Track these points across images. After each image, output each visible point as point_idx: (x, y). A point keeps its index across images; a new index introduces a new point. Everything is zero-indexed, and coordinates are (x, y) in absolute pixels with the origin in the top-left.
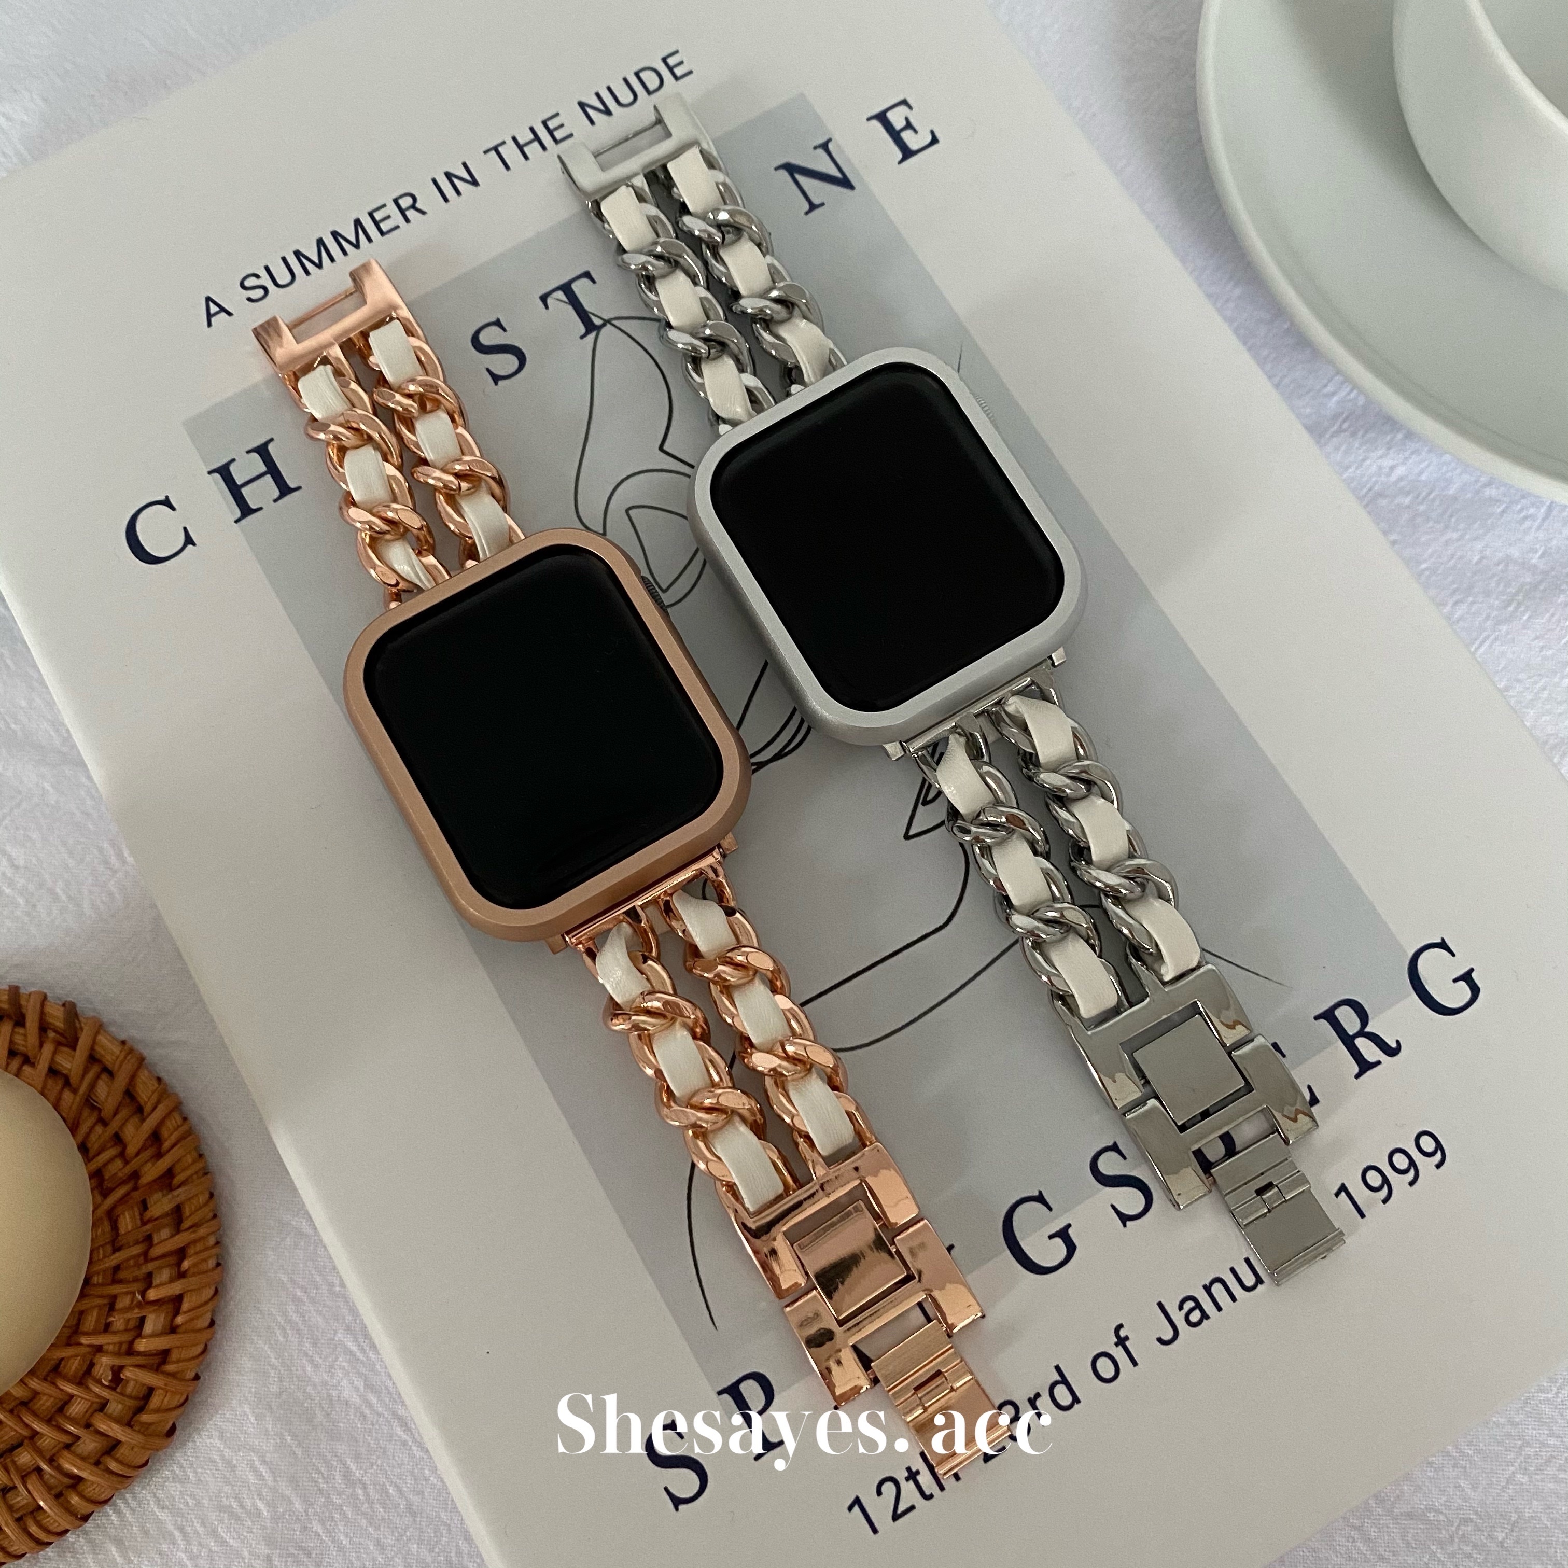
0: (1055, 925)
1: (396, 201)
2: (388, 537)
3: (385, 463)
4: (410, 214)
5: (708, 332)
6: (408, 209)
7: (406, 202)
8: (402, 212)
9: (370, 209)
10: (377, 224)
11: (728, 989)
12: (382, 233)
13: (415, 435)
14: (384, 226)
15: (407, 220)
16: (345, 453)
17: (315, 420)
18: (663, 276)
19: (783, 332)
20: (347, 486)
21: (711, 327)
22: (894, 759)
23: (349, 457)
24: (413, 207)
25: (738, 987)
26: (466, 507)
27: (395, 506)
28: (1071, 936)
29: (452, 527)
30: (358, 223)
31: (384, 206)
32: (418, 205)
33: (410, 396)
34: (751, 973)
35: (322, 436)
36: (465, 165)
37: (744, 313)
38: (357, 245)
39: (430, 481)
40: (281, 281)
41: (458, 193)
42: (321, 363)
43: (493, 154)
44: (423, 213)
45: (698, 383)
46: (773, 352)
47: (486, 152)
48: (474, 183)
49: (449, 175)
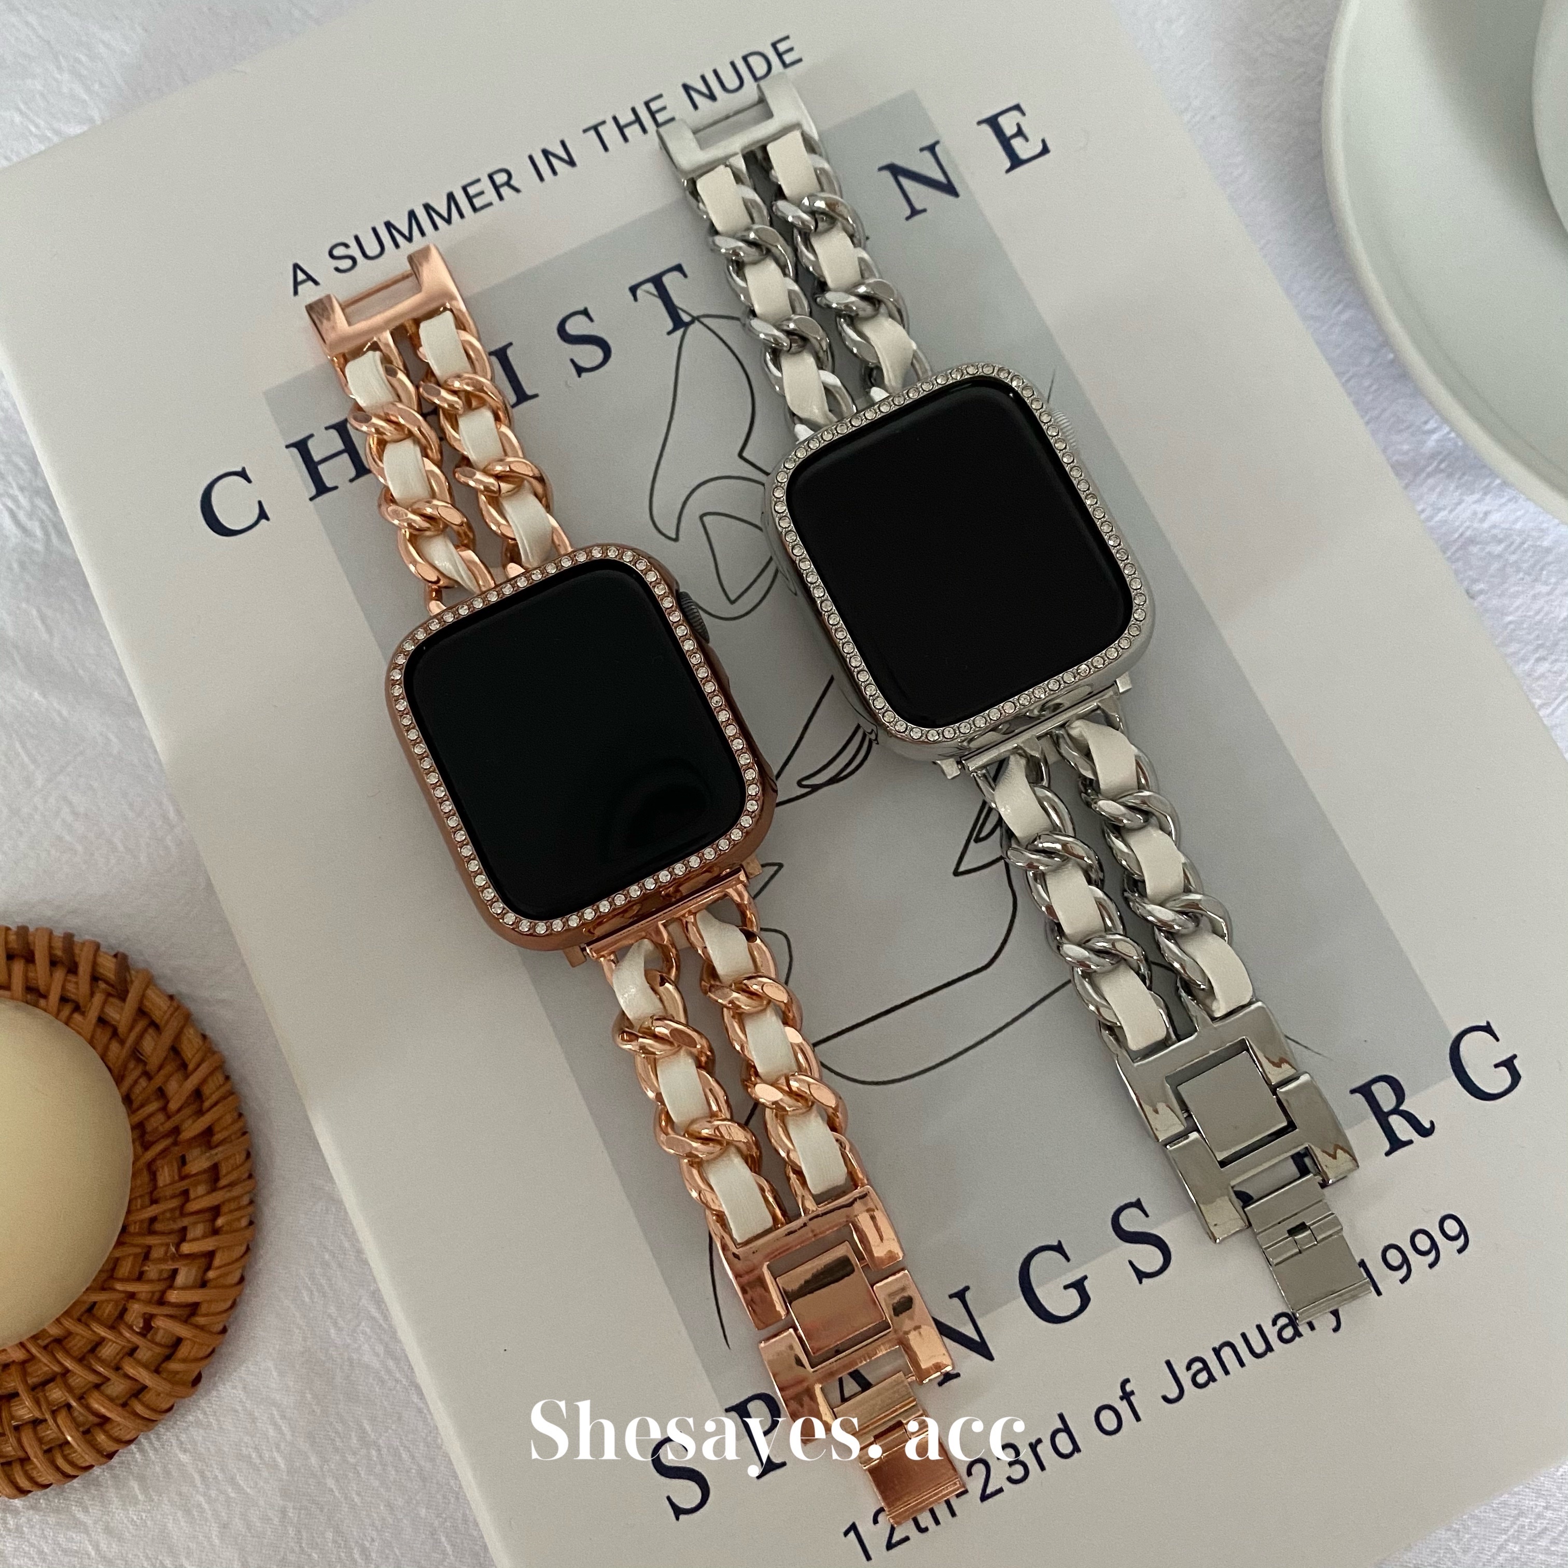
0: (1105, 955)
1: (491, 177)
2: (428, 533)
3: (425, 459)
4: (505, 191)
5: (792, 326)
6: (503, 185)
7: (501, 178)
8: (497, 188)
9: (465, 182)
10: (470, 199)
11: (741, 1017)
12: (475, 209)
13: (457, 433)
14: (478, 202)
15: (501, 197)
16: (385, 447)
17: (360, 409)
18: (755, 263)
19: (868, 330)
20: (385, 480)
21: (795, 322)
22: (949, 777)
23: (389, 451)
24: (508, 184)
25: (752, 1015)
26: (508, 507)
27: (436, 502)
28: (1123, 967)
29: (494, 527)
30: (451, 197)
31: (478, 181)
32: (513, 182)
33: (455, 392)
34: (764, 1002)
35: (365, 428)
36: (563, 144)
37: (829, 307)
38: (448, 221)
39: (472, 483)
40: (370, 253)
41: (554, 172)
42: (370, 349)
43: (592, 133)
44: (517, 190)
45: (776, 377)
46: (855, 351)
47: (585, 131)
48: (572, 163)
49: (546, 153)
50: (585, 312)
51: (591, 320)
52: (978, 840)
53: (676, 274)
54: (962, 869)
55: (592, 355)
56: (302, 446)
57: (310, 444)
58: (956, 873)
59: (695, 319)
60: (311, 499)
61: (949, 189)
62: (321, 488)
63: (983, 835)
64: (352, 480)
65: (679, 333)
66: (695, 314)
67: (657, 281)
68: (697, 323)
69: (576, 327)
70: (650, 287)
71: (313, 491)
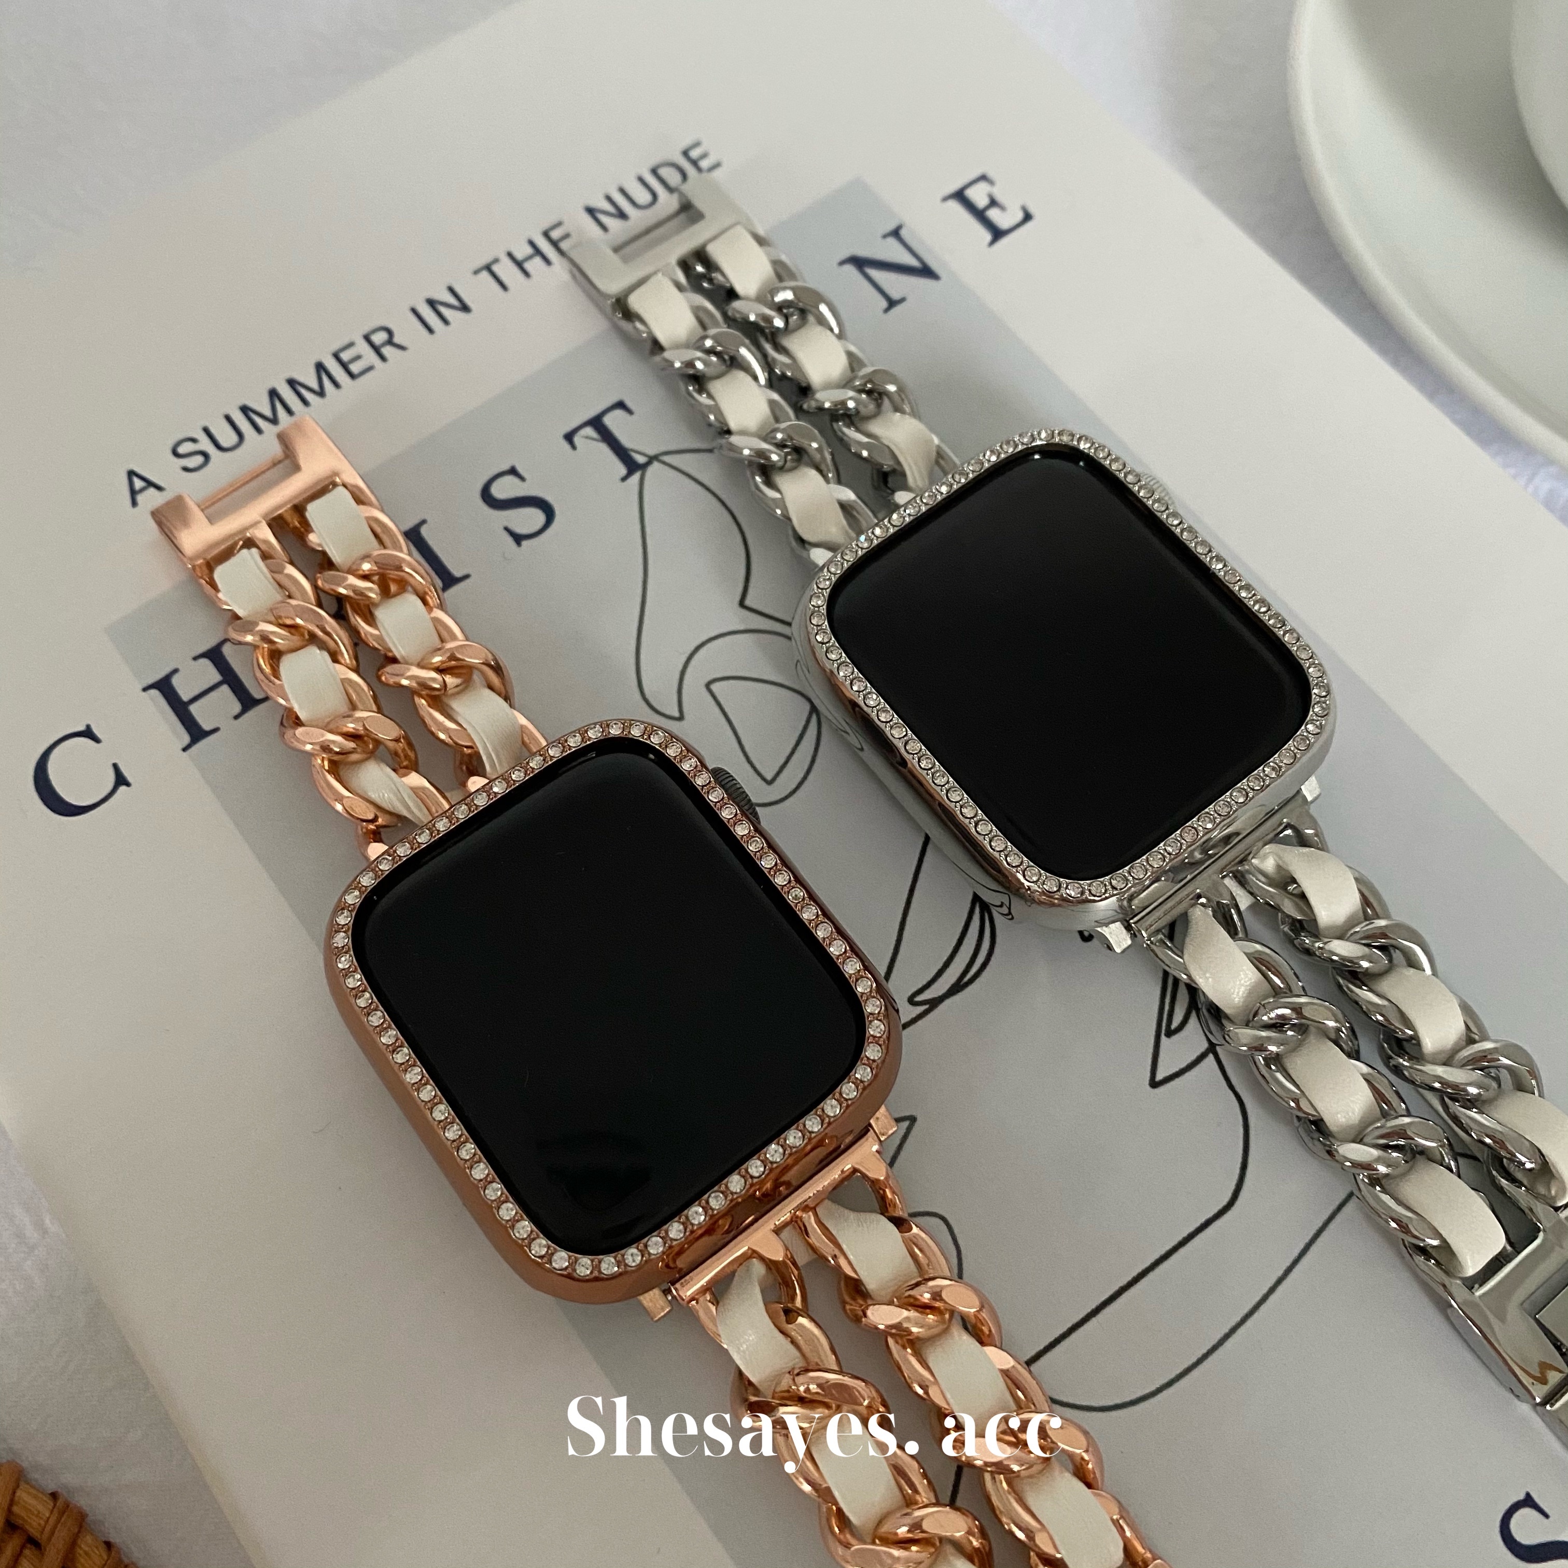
1: (367, 338)
2: (355, 757)
3: (337, 666)
4: (387, 351)
5: (779, 436)
6: (384, 344)
7: (379, 338)
8: (377, 349)
9: (334, 349)
10: (344, 366)
11: (916, 1345)
12: (352, 376)
13: (376, 626)
14: (355, 368)
15: (383, 358)
16: (279, 659)
17: (236, 617)
18: (719, 374)
19: (875, 428)
20: (287, 699)
21: (782, 430)
22: (1118, 950)
23: (287, 664)
24: (390, 342)
25: (931, 1340)
26: (457, 705)
27: (357, 713)
28: (1424, 1163)
29: (442, 736)
30: (320, 367)
31: (351, 345)
32: (397, 340)
33: (364, 576)
34: (947, 1316)
35: (249, 638)
36: (451, 290)
37: (821, 409)
38: (321, 393)
39: (405, 682)
40: (224, 443)
41: (446, 321)
42: (242, 547)
43: (485, 274)
44: (401, 348)
45: (774, 500)
46: (865, 454)
47: (476, 272)
48: (465, 308)
49: (432, 303)
50: (513, 471)
51: (522, 479)
52: (1170, 1034)
53: (619, 413)
54: (1159, 1077)
55: (532, 518)
56: (164, 686)
57: (176, 681)
58: (1154, 1084)
59: (652, 459)
60: (185, 750)
61: (926, 272)
62: (197, 733)
63: (1174, 1025)
64: (236, 717)
65: (636, 477)
66: (652, 452)
67: (597, 423)
68: (656, 465)
69: (504, 489)
70: (589, 431)
71: (187, 739)
